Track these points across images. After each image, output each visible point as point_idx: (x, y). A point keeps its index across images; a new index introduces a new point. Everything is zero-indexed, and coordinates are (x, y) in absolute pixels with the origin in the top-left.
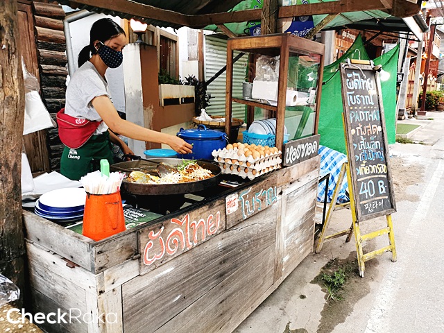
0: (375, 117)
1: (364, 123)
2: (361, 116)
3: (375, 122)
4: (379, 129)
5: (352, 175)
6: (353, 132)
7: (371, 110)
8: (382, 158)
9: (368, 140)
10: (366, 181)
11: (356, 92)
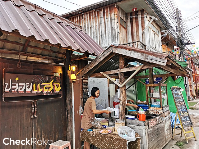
0: (182, 100)
1: (180, 102)
2: (178, 100)
3: (182, 101)
4: (184, 103)
5: (179, 115)
6: (177, 104)
7: (180, 98)
8: (186, 111)
9: (181, 106)
10: (183, 117)
11: (176, 94)
